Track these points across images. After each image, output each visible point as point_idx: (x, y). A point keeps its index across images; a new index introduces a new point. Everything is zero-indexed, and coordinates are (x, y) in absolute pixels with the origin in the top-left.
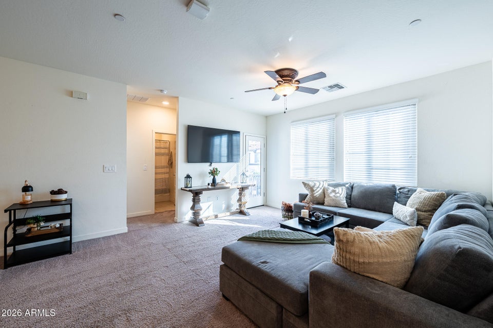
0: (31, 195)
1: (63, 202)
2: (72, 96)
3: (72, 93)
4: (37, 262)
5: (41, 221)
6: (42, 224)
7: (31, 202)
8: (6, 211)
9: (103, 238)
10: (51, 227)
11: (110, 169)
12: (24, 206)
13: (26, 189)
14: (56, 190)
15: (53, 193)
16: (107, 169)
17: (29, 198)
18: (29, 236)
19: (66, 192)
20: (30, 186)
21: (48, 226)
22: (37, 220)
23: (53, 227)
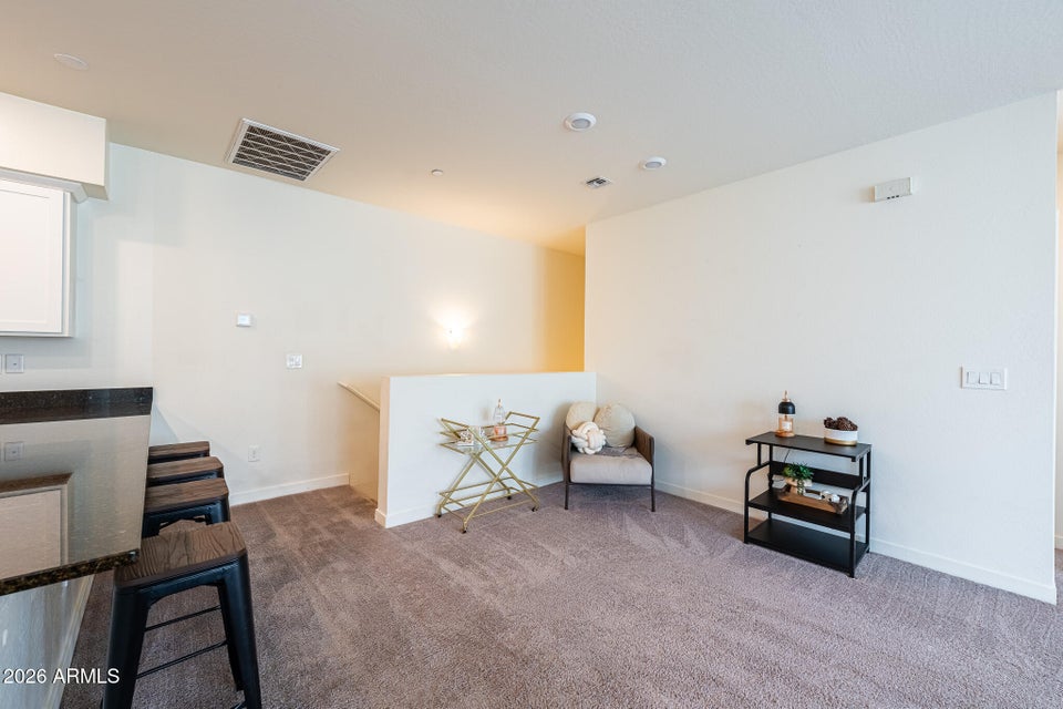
0: (792, 420)
1: (848, 449)
2: (872, 199)
3: (872, 192)
4: (787, 557)
5: (805, 478)
6: (808, 484)
7: (792, 435)
8: (749, 442)
9: (954, 580)
10: (823, 497)
11: (986, 379)
12: (779, 439)
13: (786, 408)
14: (835, 419)
15: (829, 424)
16: (973, 379)
17: (787, 426)
18: (784, 499)
19: (854, 428)
20: (791, 404)
21: (818, 493)
22: (798, 471)
23: (827, 499)
